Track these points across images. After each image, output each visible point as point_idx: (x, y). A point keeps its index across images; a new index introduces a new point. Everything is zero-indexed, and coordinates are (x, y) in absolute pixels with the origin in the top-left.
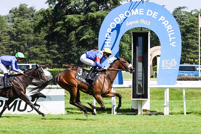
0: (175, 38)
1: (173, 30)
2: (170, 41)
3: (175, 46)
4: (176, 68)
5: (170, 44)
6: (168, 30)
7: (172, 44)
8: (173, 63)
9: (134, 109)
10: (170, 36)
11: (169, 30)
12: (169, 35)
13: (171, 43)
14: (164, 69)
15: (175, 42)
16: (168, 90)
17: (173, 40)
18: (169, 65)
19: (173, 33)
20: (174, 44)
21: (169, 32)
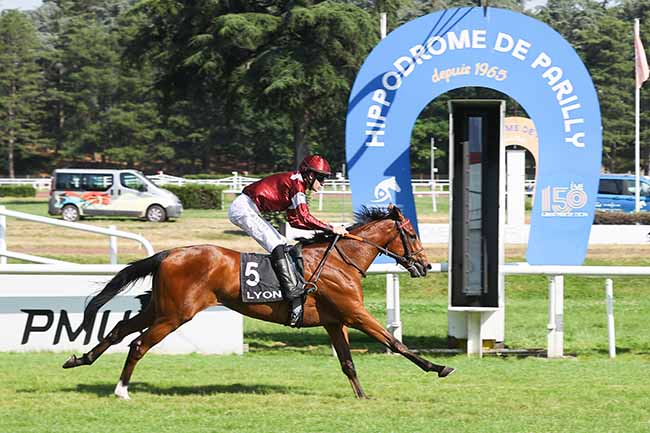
0: (581, 121)
1: (575, 98)
2: (568, 129)
3: (582, 145)
4: (585, 214)
5: (568, 140)
6: (559, 96)
7: (574, 140)
8: (577, 198)
9: (457, 340)
10: (566, 116)
11: (565, 97)
12: (565, 111)
13: (570, 135)
14: (547, 214)
15: (582, 135)
16: (560, 280)
17: (575, 128)
18: (562, 205)
19: (577, 106)
20: (580, 140)
21: (562, 103)
